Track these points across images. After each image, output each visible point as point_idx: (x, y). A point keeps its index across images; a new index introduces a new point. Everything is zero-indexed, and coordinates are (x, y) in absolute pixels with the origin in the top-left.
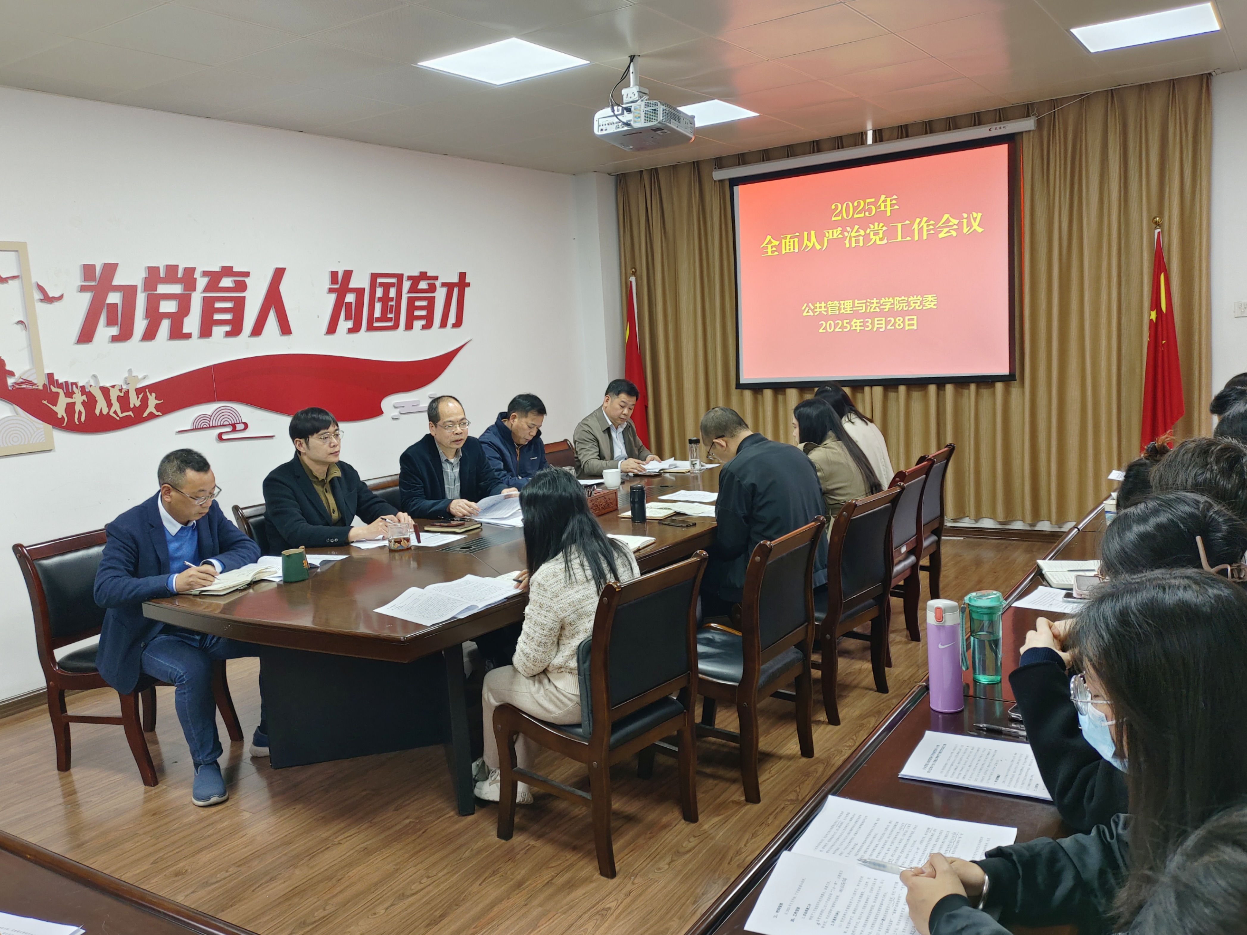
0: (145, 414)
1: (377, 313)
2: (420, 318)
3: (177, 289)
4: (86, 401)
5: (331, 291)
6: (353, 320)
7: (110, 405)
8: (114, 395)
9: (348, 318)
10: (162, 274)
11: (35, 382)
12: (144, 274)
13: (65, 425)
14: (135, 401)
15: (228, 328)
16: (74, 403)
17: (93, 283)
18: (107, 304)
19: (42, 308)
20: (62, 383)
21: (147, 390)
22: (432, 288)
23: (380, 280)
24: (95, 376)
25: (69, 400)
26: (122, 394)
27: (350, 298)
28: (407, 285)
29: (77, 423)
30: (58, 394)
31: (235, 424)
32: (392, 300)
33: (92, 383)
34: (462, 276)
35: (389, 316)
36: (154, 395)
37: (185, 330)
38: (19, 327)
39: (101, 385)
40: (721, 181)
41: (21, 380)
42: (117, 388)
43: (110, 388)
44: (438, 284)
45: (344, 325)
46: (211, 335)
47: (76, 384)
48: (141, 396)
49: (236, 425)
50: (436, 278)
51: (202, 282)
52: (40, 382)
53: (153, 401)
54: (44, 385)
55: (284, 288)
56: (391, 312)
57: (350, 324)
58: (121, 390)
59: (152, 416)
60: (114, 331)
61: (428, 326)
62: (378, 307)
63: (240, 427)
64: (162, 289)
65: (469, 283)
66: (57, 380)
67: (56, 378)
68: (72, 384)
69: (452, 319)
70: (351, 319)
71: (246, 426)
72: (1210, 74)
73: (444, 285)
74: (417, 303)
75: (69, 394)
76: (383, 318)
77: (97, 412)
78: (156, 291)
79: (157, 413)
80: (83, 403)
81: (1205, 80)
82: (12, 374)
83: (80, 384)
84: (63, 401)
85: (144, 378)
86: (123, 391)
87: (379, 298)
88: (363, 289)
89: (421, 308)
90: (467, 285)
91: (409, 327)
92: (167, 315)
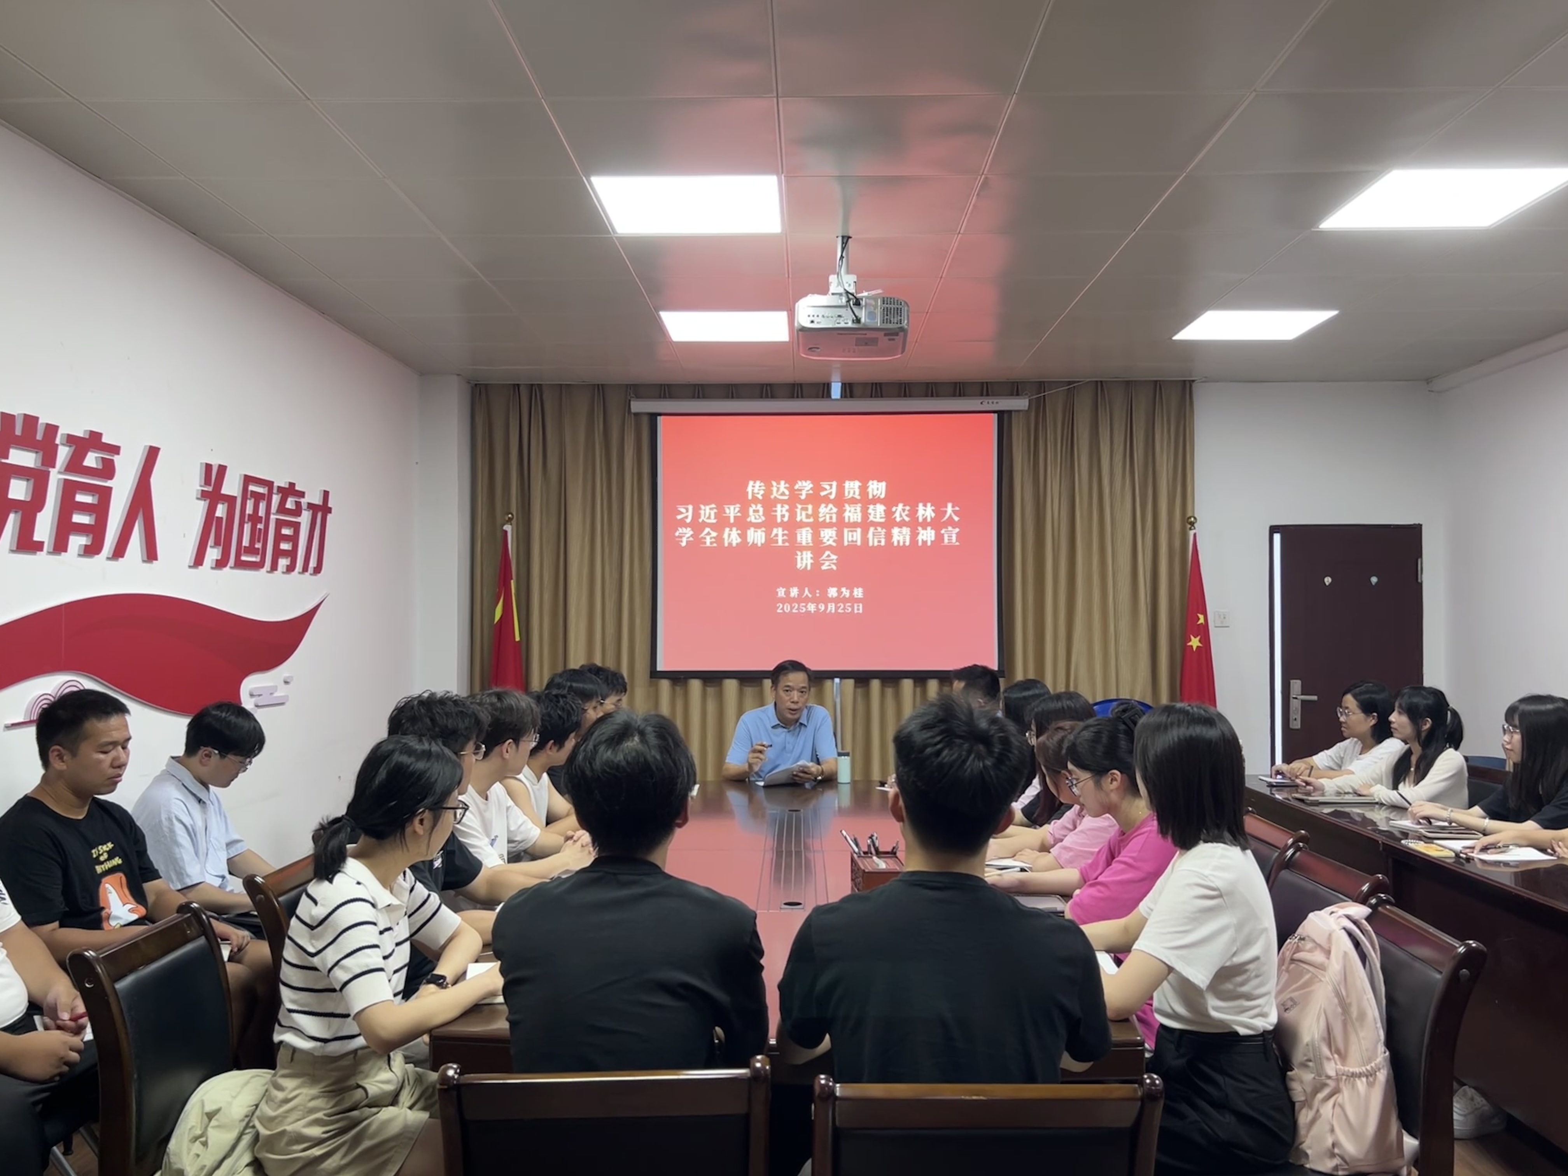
1: (246, 542)
2: (285, 553)
3: (32, 459)
5: (203, 495)
6: (221, 548)
9: (217, 543)
10: (18, 430)
15: (85, 540)
22: (297, 512)
23: (252, 488)
27: (221, 511)
28: (276, 499)
32: (260, 520)
34: (326, 494)
35: (257, 546)
37: (37, 537)
40: (637, 415)
44: (304, 501)
45: (213, 554)
46: (65, 550)
50: (302, 494)
51: (63, 453)
55: (155, 480)
56: (259, 541)
57: (217, 553)
61: (290, 569)
62: (247, 528)
64: (15, 456)
65: (330, 509)
70: (220, 545)
72: (1193, 381)
73: (311, 506)
74: (286, 531)
76: (251, 550)
78: (7, 458)
81: (1188, 386)
87: (249, 515)
88: (235, 498)
89: (286, 538)
90: (329, 510)
91: (274, 567)
92: (16, 505)
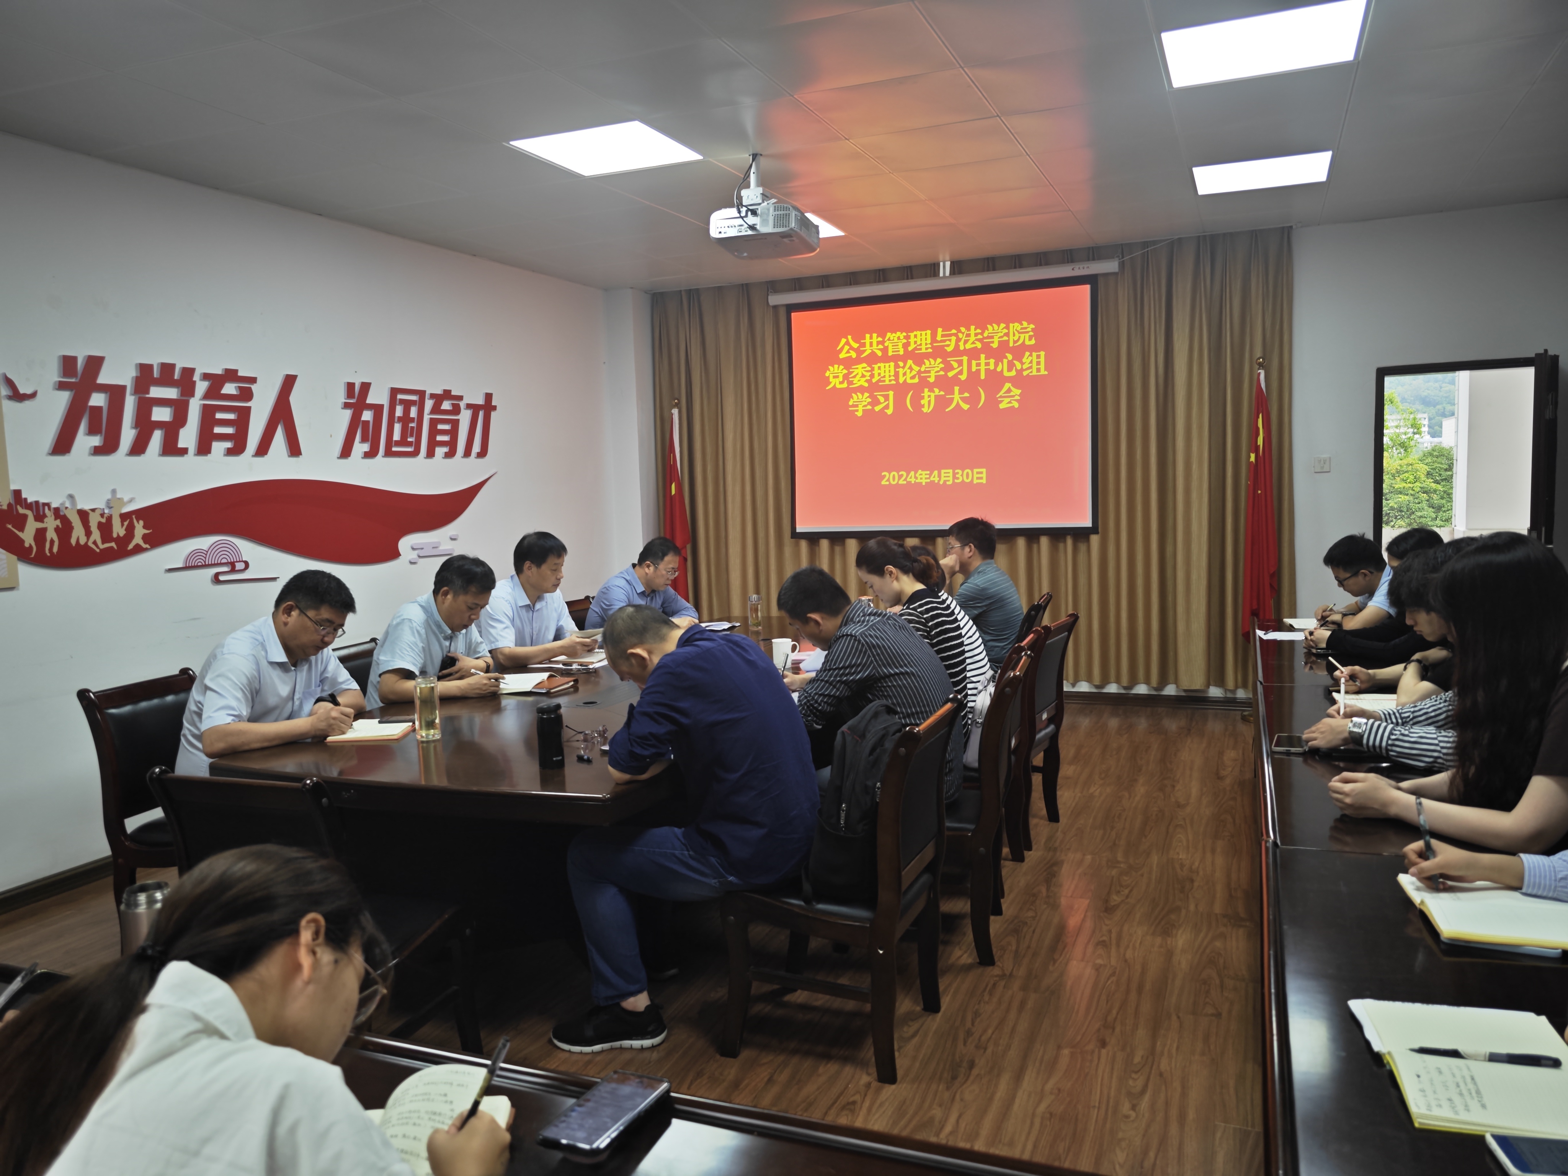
0: (131, 547)
1: (397, 436)
2: (442, 444)
3: (171, 393)
4: (60, 526)
5: (346, 406)
6: (370, 443)
7: (88, 533)
8: (94, 520)
10: (156, 374)
12: (133, 373)
13: (33, 556)
14: (118, 530)
15: (229, 445)
16: (45, 529)
17: (73, 380)
18: (90, 407)
19: (9, 407)
20: (31, 503)
21: (134, 516)
22: (456, 410)
23: (400, 397)
24: (71, 497)
25: (40, 525)
26: (104, 520)
27: (367, 416)
28: (429, 404)
29: (48, 554)
30: (26, 516)
31: (234, 562)
32: (412, 420)
33: (68, 504)
34: (489, 397)
35: (409, 440)
36: (141, 522)
37: (181, 445)
39: (79, 507)
40: (775, 307)
42: (98, 512)
43: (90, 512)
44: (462, 404)
45: (360, 448)
46: (210, 452)
47: (48, 505)
48: (126, 523)
49: (236, 563)
50: (460, 398)
51: (201, 387)
52: (4, 500)
53: (140, 530)
54: (9, 505)
55: (294, 399)
56: (412, 436)
57: (366, 447)
58: (102, 515)
59: (138, 550)
60: (96, 441)
61: (450, 454)
62: (397, 428)
63: (240, 566)
64: (156, 392)
65: (495, 406)
66: (26, 499)
67: (24, 496)
68: (44, 504)
69: (476, 448)
70: (368, 441)
71: (247, 565)
72: (1291, 227)
73: (469, 406)
74: (440, 427)
75: (40, 518)
76: (403, 442)
77: (73, 541)
78: (148, 393)
79: (145, 546)
80: (57, 530)
81: (1285, 233)
83: (54, 505)
84: (32, 526)
85: (131, 500)
86: (105, 515)
87: (399, 417)
88: (382, 406)
89: (444, 432)
90: (494, 408)
91: (430, 454)
92: (160, 425)
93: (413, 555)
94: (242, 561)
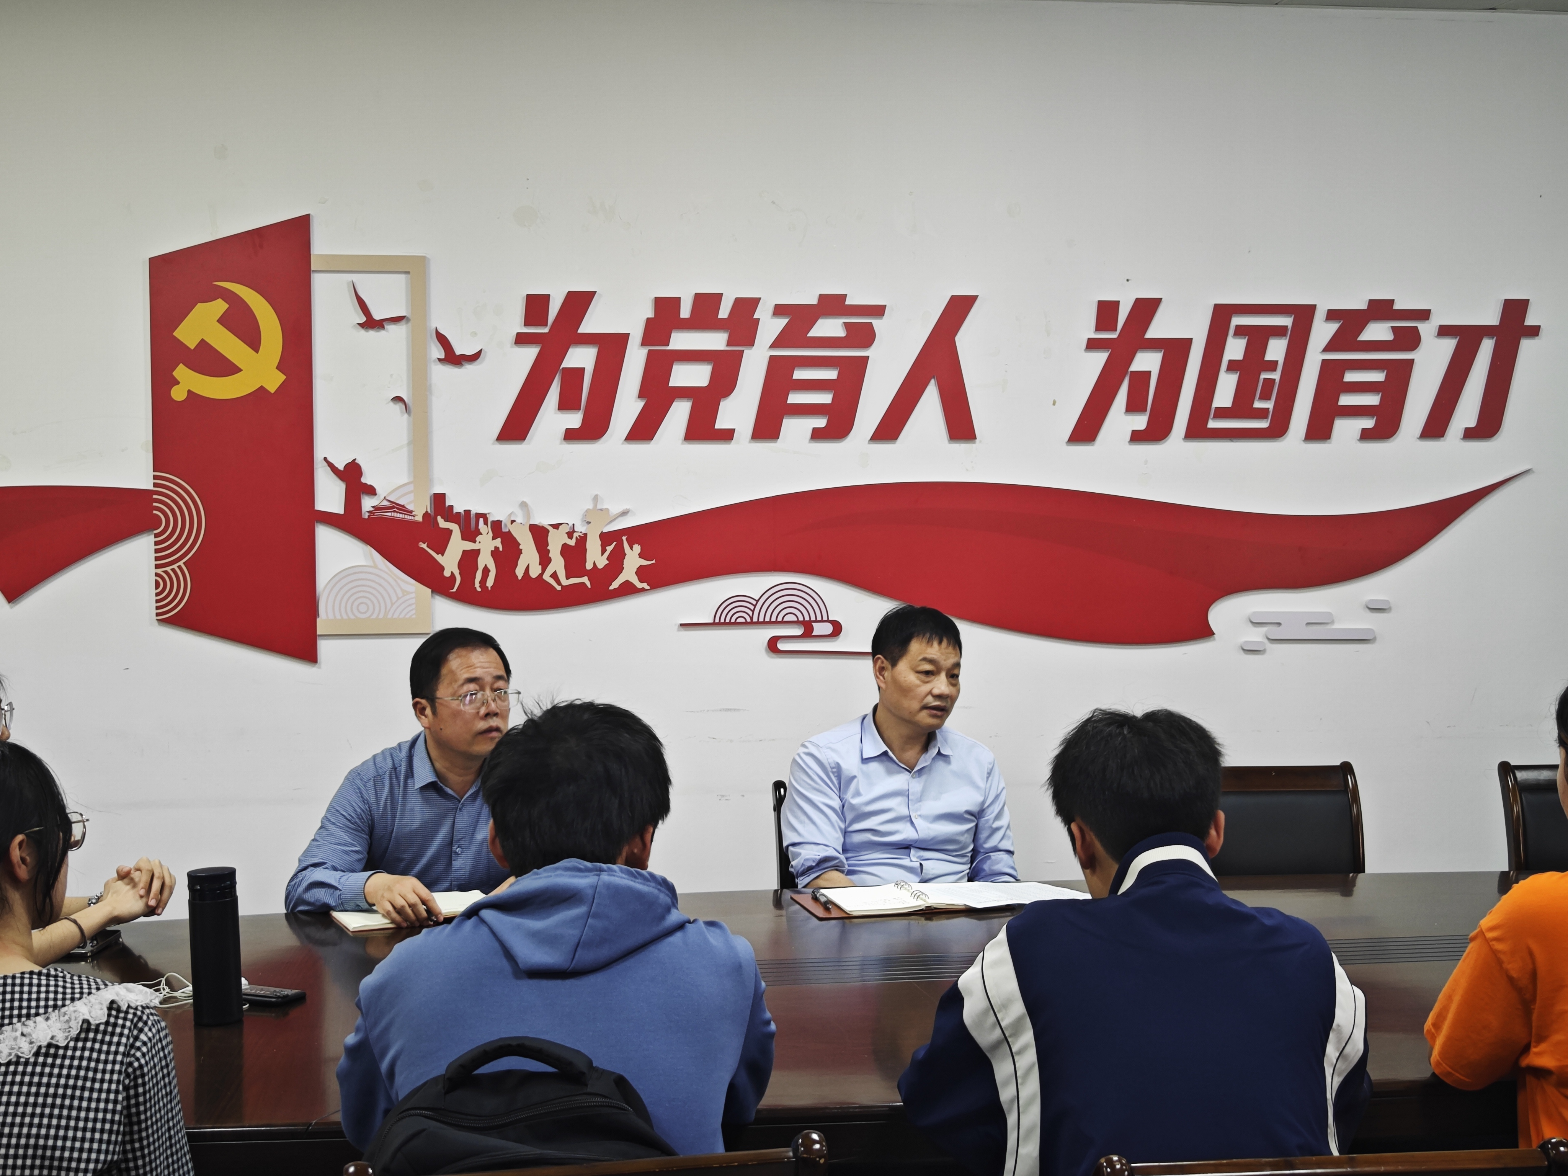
0: (615, 585)
1: (1224, 398)
2: (1358, 411)
3: (716, 341)
4: (501, 549)
5: (1094, 345)
6: (1148, 413)
7: (545, 561)
8: (556, 542)
9: (1133, 408)
10: (685, 312)
11: (410, 507)
12: (644, 313)
13: (454, 590)
14: (596, 557)
15: (817, 423)
16: (477, 552)
17: (543, 330)
18: (566, 370)
19: (443, 374)
20: (459, 514)
21: (624, 538)
22: (1406, 340)
23: (1237, 321)
24: (524, 505)
25: (469, 546)
26: (572, 543)
27: (1147, 362)
28: (1323, 331)
29: (479, 589)
30: (449, 532)
31: (810, 622)
32: (1271, 366)
33: (518, 516)
35: (1258, 404)
36: (637, 548)
37: (721, 424)
38: (398, 407)
39: (536, 521)
41: (385, 503)
42: (564, 530)
43: (550, 528)
44: (1428, 328)
45: (1122, 424)
46: (778, 436)
47: (484, 516)
48: (609, 549)
49: (814, 624)
50: (1425, 315)
51: (770, 328)
52: (419, 508)
53: (633, 559)
54: (426, 515)
55: (968, 341)
56: (1265, 397)
57: (1138, 422)
58: (570, 535)
59: (628, 590)
61: (1381, 432)
62: (1227, 383)
63: (820, 629)
64: (681, 341)
65: (1537, 327)
66: (451, 508)
67: (448, 503)
68: (479, 516)
69: (1466, 416)
70: (1145, 410)
71: (837, 629)
73: (1446, 331)
75: (470, 534)
76: (1241, 409)
77: (520, 572)
78: (667, 344)
79: (639, 585)
80: (495, 553)
82: (371, 491)
83: (495, 517)
84: (457, 546)
85: (624, 513)
86: (575, 535)
87: (1232, 361)
88: (1187, 342)
89: (1363, 387)
90: (1532, 331)
91: (1319, 435)
92: (685, 392)
93: (1256, 636)
94: (828, 621)
